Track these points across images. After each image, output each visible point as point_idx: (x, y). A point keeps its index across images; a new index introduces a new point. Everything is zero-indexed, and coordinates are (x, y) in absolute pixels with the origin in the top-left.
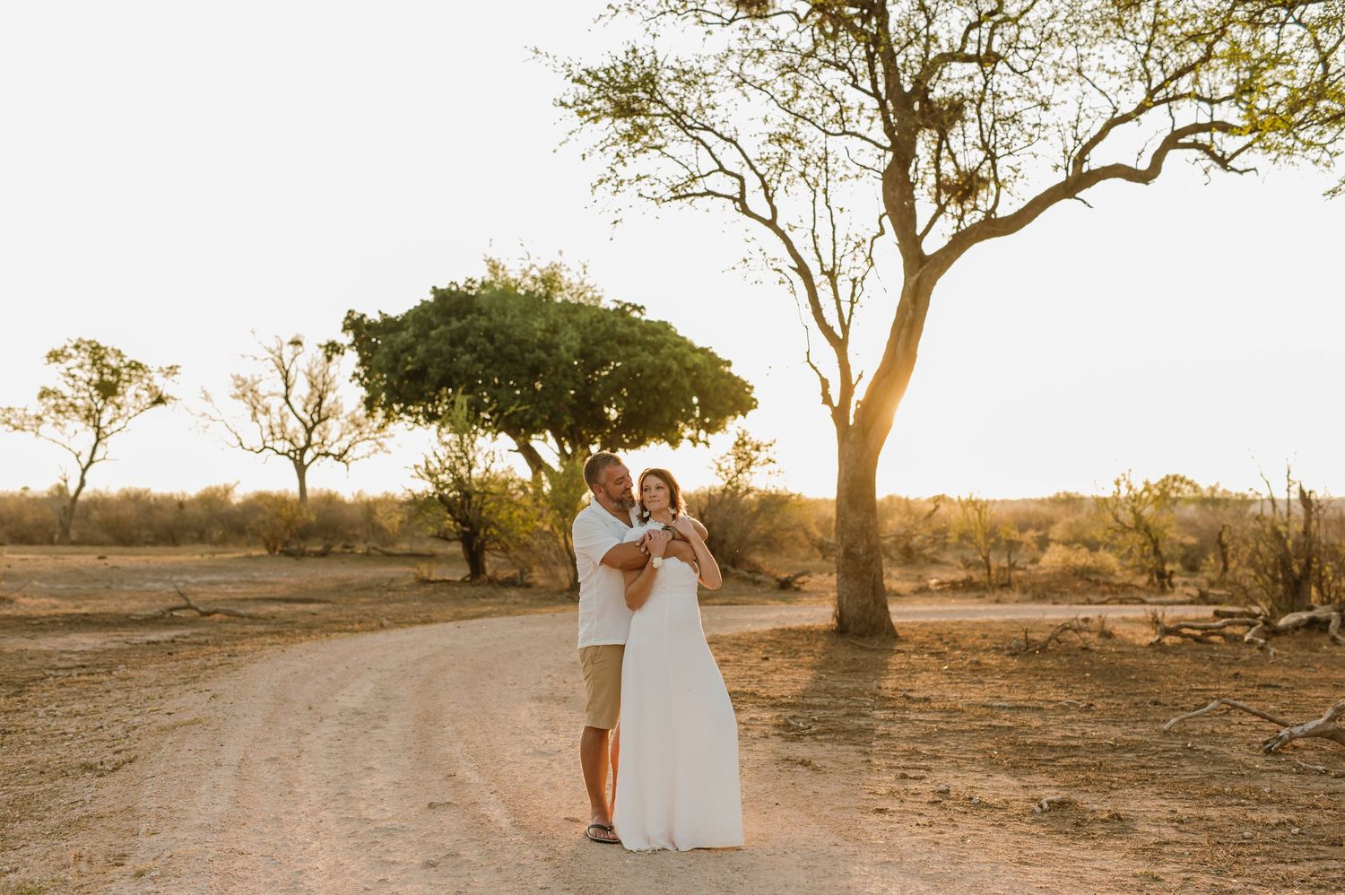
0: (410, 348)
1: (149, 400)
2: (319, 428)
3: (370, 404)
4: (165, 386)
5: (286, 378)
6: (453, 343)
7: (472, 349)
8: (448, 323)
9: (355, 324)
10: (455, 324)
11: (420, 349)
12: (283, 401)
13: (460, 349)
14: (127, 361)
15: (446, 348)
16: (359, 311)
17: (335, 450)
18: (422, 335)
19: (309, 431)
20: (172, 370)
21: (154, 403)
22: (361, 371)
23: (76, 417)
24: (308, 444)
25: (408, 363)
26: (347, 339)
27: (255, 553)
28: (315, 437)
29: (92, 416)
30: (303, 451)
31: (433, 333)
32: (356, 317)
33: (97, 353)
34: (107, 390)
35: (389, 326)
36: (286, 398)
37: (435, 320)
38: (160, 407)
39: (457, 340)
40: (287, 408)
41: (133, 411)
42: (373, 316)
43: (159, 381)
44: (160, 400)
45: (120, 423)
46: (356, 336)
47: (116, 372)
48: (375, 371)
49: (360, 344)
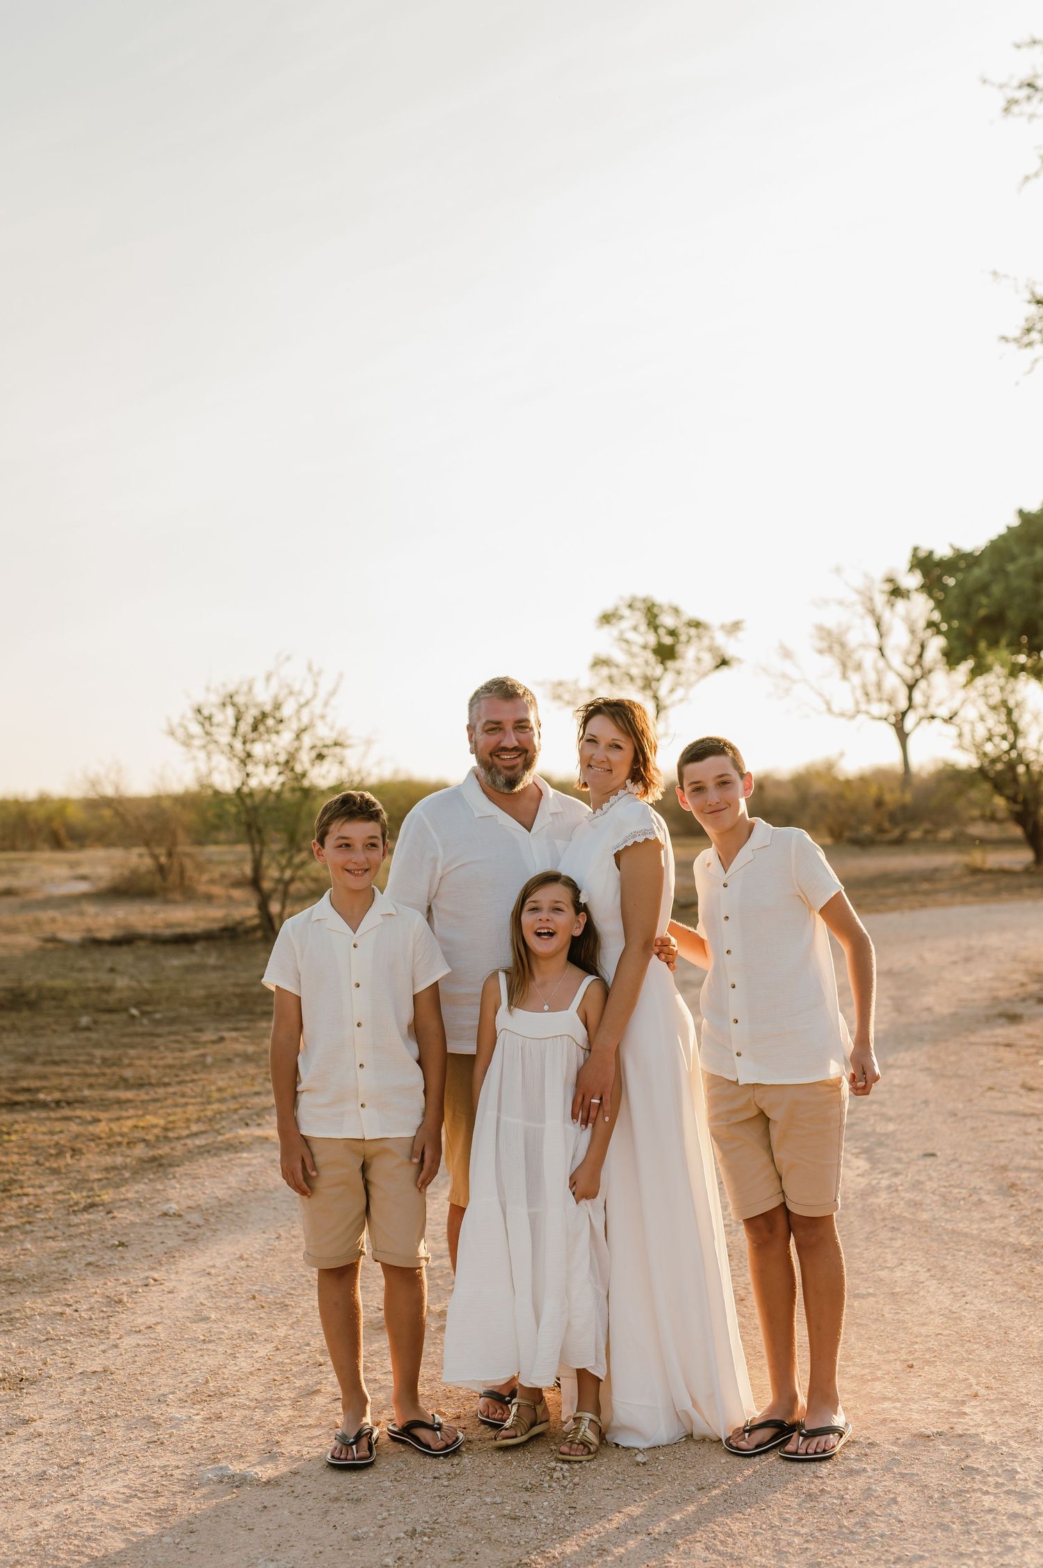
0: (984, 588)
1: (714, 664)
2: (922, 684)
4: (731, 647)
5: (878, 625)
6: (1035, 579)
8: (1031, 553)
9: (924, 564)
10: (1040, 554)
11: (996, 589)
12: (877, 654)
14: (685, 618)
16: (926, 546)
17: (943, 712)
18: (998, 570)
19: (911, 690)
20: (735, 627)
21: (718, 667)
22: (936, 616)
24: (911, 705)
25: (980, 606)
26: (912, 581)
28: (917, 697)
29: (649, 684)
31: (1012, 568)
32: (922, 554)
33: (651, 615)
34: (665, 654)
35: (961, 562)
36: (881, 649)
37: (1016, 550)
38: (725, 671)
39: (1041, 574)
40: (881, 664)
41: (693, 678)
42: (943, 551)
43: (720, 639)
44: (724, 662)
45: (679, 694)
46: (925, 574)
47: (673, 633)
48: (947, 617)
49: (930, 586)
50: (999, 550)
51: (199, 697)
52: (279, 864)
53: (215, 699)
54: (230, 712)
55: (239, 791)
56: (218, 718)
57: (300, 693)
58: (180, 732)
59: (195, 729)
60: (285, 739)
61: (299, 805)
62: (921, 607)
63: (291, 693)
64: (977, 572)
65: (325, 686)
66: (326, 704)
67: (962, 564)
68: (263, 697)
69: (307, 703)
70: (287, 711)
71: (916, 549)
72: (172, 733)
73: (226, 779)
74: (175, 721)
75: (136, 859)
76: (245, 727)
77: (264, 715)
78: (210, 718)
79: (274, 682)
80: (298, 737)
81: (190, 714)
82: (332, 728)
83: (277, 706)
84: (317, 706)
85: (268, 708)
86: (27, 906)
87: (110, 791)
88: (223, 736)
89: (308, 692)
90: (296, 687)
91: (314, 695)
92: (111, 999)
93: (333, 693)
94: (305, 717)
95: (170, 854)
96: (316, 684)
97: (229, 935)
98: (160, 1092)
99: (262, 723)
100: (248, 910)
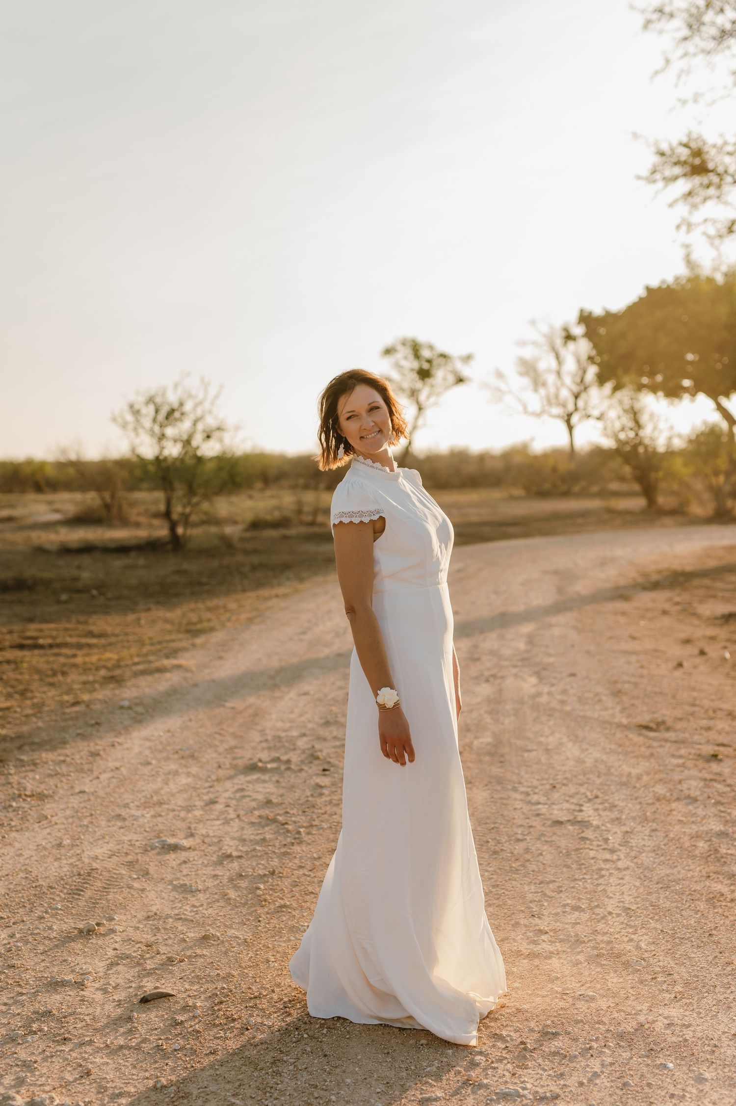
0: (623, 335)
1: (454, 381)
2: (583, 396)
3: (601, 379)
4: (465, 371)
5: (557, 357)
6: (656, 330)
8: (652, 314)
9: (585, 319)
10: (659, 314)
11: (631, 337)
12: (556, 376)
13: (661, 334)
14: (437, 352)
15: (649, 333)
16: (588, 308)
17: (596, 413)
18: (632, 325)
19: (577, 397)
20: (468, 358)
21: (456, 383)
22: (594, 353)
24: (576, 409)
25: (620, 347)
26: (578, 330)
28: (581, 403)
29: (413, 394)
30: (571, 414)
31: (641, 323)
32: (586, 314)
33: (416, 349)
34: (424, 374)
35: (609, 318)
36: (558, 373)
37: (643, 312)
39: (659, 327)
40: (559, 383)
41: (441, 390)
42: (598, 311)
43: (459, 366)
44: (460, 380)
45: (433, 399)
46: (587, 327)
47: (429, 361)
48: (600, 353)
49: (590, 335)
50: (633, 310)
51: (132, 397)
52: (182, 504)
53: (142, 399)
54: (151, 409)
55: (157, 458)
56: (144, 411)
57: (196, 396)
58: (120, 420)
59: (129, 418)
60: (186, 426)
61: (195, 467)
62: (584, 347)
63: (190, 396)
64: (620, 326)
65: (212, 391)
66: (212, 403)
67: (610, 320)
68: (173, 398)
69: (201, 403)
70: (188, 407)
71: (582, 311)
72: (114, 420)
73: (148, 450)
74: (117, 412)
75: (91, 499)
76: (161, 416)
77: (173, 410)
78: (139, 411)
79: (180, 389)
80: (195, 424)
81: (126, 408)
82: (216, 419)
83: (181, 404)
84: (207, 405)
85: (175, 405)
86: (22, 528)
87: (73, 457)
88: (147, 423)
89: (201, 395)
90: (194, 392)
91: (205, 398)
92: (80, 585)
93: (216, 397)
94: (199, 411)
95: (113, 497)
96: (206, 392)
97: (151, 547)
98: (113, 639)
99: (172, 415)
100: (163, 532)
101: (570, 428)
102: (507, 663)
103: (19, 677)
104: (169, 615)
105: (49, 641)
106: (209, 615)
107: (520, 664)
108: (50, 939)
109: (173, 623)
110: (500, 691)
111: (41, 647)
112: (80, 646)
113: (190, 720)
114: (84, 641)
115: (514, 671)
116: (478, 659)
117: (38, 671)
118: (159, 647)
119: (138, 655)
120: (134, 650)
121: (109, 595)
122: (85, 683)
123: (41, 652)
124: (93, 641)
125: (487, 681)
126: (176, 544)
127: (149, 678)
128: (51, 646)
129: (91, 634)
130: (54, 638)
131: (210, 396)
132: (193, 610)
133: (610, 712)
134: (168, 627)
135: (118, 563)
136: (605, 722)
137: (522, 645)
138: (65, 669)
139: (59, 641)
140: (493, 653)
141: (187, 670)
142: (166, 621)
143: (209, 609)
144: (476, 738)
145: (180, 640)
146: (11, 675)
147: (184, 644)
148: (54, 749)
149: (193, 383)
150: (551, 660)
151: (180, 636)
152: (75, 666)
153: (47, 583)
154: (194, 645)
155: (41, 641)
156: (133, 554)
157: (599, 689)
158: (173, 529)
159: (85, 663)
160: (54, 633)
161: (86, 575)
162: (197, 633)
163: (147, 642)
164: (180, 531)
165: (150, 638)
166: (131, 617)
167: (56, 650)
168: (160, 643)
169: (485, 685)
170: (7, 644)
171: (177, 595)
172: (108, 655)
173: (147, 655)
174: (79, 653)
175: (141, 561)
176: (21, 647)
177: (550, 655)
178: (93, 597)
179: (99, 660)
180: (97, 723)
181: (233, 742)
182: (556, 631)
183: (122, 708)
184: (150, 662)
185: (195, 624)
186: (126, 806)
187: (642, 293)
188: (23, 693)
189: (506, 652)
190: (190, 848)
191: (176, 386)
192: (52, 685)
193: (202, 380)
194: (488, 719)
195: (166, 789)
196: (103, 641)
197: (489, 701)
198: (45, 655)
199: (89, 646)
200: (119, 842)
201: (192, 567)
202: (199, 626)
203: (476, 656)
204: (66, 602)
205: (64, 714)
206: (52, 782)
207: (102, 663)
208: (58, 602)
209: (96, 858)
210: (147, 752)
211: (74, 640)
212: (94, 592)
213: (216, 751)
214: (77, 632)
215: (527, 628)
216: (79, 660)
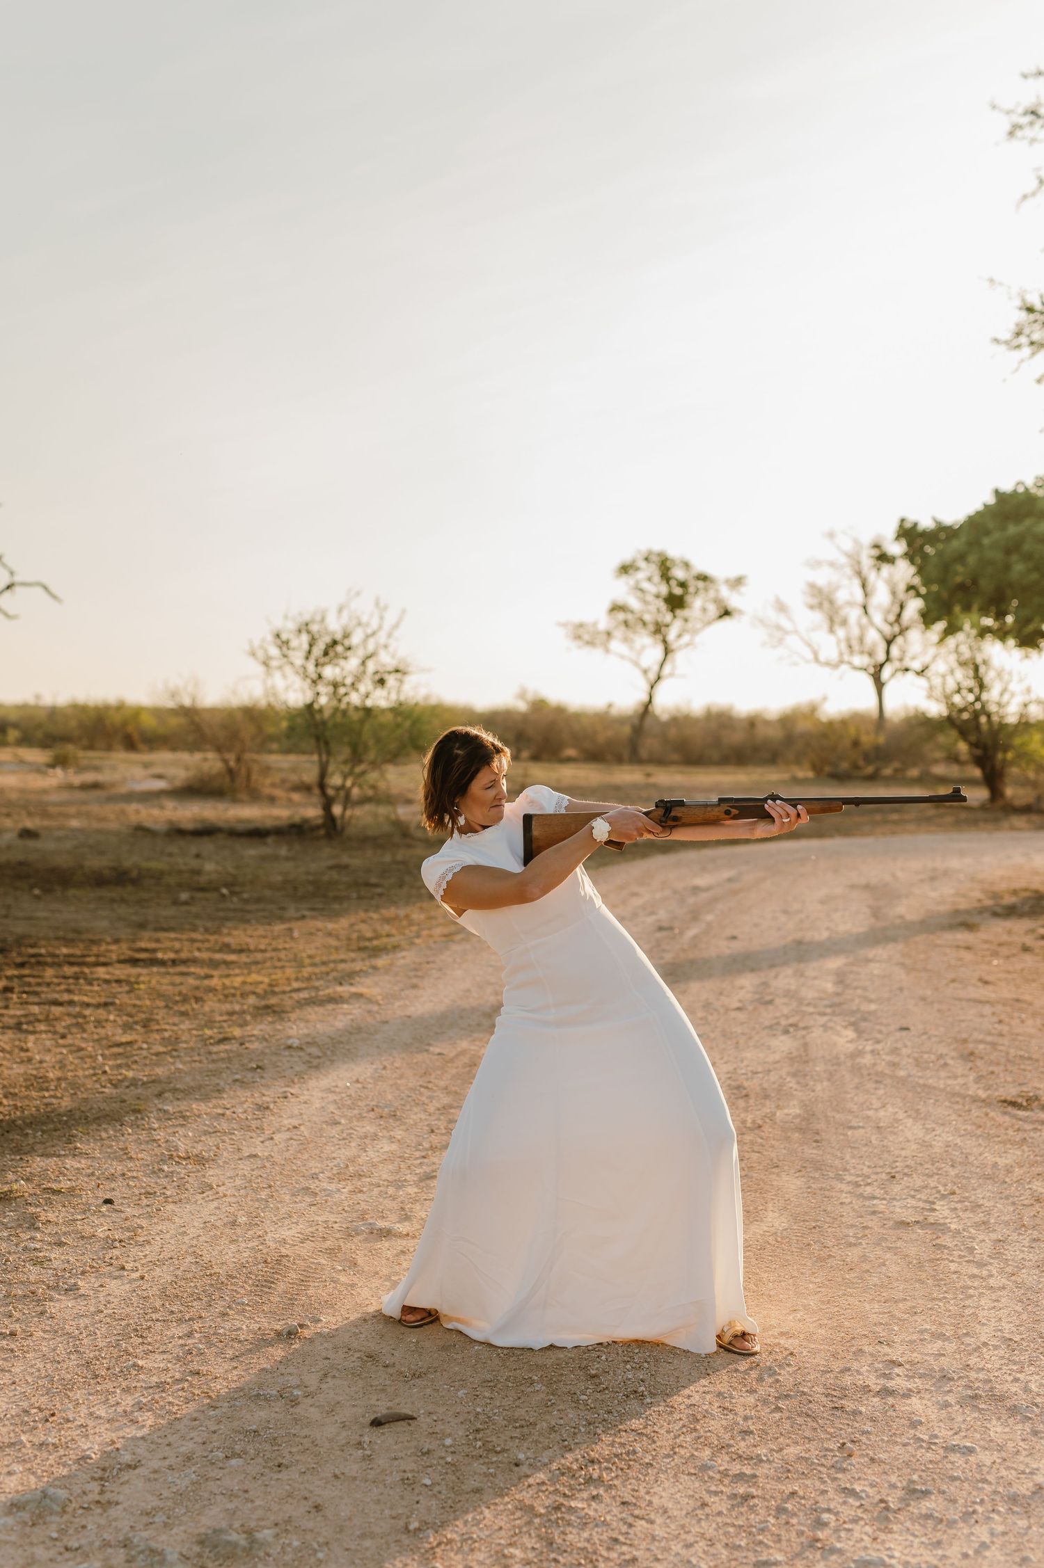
0: (961, 558)
1: (718, 614)
2: (900, 640)
3: (928, 618)
4: (734, 600)
5: (864, 586)
6: (1008, 551)
7: (1028, 557)
8: (1004, 529)
9: (908, 533)
10: (1012, 530)
11: (972, 560)
12: (861, 611)
13: (1014, 557)
14: (694, 572)
15: (998, 556)
16: (911, 518)
17: (917, 665)
18: (974, 543)
19: (889, 642)
20: (738, 582)
21: (721, 617)
22: (917, 581)
23: (643, 631)
24: (888, 659)
25: (956, 574)
26: (897, 548)
27: (801, 774)
28: (895, 651)
29: (659, 630)
30: (882, 666)
31: (986, 541)
32: (908, 525)
33: (664, 567)
34: (675, 603)
35: (942, 533)
36: (865, 607)
37: (991, 525)
38: (727, 622)
39: (1012, 548)
40: (864, 620)
41: (699, 626)
42: (926, 523)
43: (724, 592)
44: (726, 613)
45: (686, 638)
46: (910, 545)
47: (683, 585)
48: (926, 583)
49: (913, 554)
50: (976, 524)
51: (278, 623)
52: (342, 772)
53: (291, 626)
54: (305, 638)
55: (309, 707)
56: (294, 643)
57: (367, 625)
58: (260, 654)
59: (274, 651)
60: (353, 663)
61: (362, 722)
62: (904, 572)
63: (359, 624)
64: (956, 544)
65: (390, 618)
66: (390, 635)
67: (943, 536)
68: (335, 626)
69: (374, 634)
70: (355, 639)
71: (903, 520)
72: (253, 654)
73: (296, 696)
74: (256, 643)
75: (208, 762)
76: (318, 650)
77: (335, 643)
78: (287, 642)
79: (345, 614)
80: (363, 663)
81: (270, 638)
82: (393, 656)
83: (346, 635)
84: (382, 637)
85: (338, 637)
86: (111, 799)
87: (187, 702)
88: (298, 657)
89: (374, 624)
90: (364, 619)
91: (380, 627)
92: (203, 880)
93: (396, 626)
94: (371, 646)
95: (238, 760)
96: (382, 618)
97: (296, 831)
98: (259, 956)
99: (333, 649)
100: (313, 812)
101: (879, 685)
102: (811, 1009)
103: (138, 1002)
104: (330, 926)
105: (171, 955)
106: (387, 928)
107: (828, 1010)
108: (240, 1342)
109: (338, 937)
110: (805, 1045)
111: (162, 963)
112: (214, 964)
113: (385, 1068)
114: (218, 956)
115: (823, 1020)
116: (771, 1002)
117: (161, 996)
118: (324, 969)
119: (297, 979)
120: (290, 972)
121: (245, 896)
122: (231, 1014)
123: (163, 970)
124: (232, 957)
125: (786, 1032)
126: (331, 828)
127: (320, 1010)
128: (174, 962)
129: (226, 948)
130: (177, 952)
131: (386, 627)
132: (363, 921)
133: (961, 1081)
134: (333, 942)
135: (252, 851)
136: (954, 1094)
137: (829, 986)
138: (198, 994)
139: (184, 955)
140: (788, 994)
141: (370, 1000)
142: (330, 934)
143: (387, 921)
144: (778, 1107)
145: (353, 960)
146: (126, 999)
147: (358, 966)
148: (206, 1098)
149: (363, 607)
150: (873, 1007)
151: (353, 955)
152: (212, 990)
153: (158, 876)
154: (375, 968)
155: (160, 955)
156: (270, 840)
157: (943, 1049)
158: (327, 807)
159: (225, 987)
160: (177, 945)
161: (209, 867)
162: (376, 952)
163: (307, 961)
164: (337, 810)
165: (310, 957)
166: (279, 928)
167: (183, 969)
168: (324, 963)
169: (783, 1038)
170: (114, 957)
171: (338, 899)
172: (254, 977)
173: (309, 979)
174: (215, 973)
175: (283, 851)
176: (134, 962)
177: (871, 1001)
178: (223, 896)
179: (244, 983)
180: (258, 1067)
181: (446, 1100)
182: (876, 969)
183: (290, 1047)
184: (317, 989)
185: (370, 939)
186: (314, 1177)
187: (991, 500)
188: (146, 1024)
189: (809, 994)
190: (407, 1235)
191: (340, 610)
192: (184, 1014)
193: (377, 604)
194: (792, 1083)
195: (364, 1158)
196: (244, 958)
197: (791, 1059)
198: (168, 973)
199: (226, 963)
200: (312, 1223)
201: (355, 860)
202: (375, 943)
203: (768, 998)
204: (186, 903)
205: (210, 1053)
206: (211, 1141)
207: (248, 988)
208: (176, 902)
209: (284, 1241)
210: (332, 1108)
211: (205, 955)
212: (224, 891)
213: (425, 1111)
214: (207, 945)
215: (835, 963)
216: (215, 982)
